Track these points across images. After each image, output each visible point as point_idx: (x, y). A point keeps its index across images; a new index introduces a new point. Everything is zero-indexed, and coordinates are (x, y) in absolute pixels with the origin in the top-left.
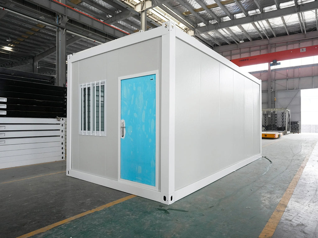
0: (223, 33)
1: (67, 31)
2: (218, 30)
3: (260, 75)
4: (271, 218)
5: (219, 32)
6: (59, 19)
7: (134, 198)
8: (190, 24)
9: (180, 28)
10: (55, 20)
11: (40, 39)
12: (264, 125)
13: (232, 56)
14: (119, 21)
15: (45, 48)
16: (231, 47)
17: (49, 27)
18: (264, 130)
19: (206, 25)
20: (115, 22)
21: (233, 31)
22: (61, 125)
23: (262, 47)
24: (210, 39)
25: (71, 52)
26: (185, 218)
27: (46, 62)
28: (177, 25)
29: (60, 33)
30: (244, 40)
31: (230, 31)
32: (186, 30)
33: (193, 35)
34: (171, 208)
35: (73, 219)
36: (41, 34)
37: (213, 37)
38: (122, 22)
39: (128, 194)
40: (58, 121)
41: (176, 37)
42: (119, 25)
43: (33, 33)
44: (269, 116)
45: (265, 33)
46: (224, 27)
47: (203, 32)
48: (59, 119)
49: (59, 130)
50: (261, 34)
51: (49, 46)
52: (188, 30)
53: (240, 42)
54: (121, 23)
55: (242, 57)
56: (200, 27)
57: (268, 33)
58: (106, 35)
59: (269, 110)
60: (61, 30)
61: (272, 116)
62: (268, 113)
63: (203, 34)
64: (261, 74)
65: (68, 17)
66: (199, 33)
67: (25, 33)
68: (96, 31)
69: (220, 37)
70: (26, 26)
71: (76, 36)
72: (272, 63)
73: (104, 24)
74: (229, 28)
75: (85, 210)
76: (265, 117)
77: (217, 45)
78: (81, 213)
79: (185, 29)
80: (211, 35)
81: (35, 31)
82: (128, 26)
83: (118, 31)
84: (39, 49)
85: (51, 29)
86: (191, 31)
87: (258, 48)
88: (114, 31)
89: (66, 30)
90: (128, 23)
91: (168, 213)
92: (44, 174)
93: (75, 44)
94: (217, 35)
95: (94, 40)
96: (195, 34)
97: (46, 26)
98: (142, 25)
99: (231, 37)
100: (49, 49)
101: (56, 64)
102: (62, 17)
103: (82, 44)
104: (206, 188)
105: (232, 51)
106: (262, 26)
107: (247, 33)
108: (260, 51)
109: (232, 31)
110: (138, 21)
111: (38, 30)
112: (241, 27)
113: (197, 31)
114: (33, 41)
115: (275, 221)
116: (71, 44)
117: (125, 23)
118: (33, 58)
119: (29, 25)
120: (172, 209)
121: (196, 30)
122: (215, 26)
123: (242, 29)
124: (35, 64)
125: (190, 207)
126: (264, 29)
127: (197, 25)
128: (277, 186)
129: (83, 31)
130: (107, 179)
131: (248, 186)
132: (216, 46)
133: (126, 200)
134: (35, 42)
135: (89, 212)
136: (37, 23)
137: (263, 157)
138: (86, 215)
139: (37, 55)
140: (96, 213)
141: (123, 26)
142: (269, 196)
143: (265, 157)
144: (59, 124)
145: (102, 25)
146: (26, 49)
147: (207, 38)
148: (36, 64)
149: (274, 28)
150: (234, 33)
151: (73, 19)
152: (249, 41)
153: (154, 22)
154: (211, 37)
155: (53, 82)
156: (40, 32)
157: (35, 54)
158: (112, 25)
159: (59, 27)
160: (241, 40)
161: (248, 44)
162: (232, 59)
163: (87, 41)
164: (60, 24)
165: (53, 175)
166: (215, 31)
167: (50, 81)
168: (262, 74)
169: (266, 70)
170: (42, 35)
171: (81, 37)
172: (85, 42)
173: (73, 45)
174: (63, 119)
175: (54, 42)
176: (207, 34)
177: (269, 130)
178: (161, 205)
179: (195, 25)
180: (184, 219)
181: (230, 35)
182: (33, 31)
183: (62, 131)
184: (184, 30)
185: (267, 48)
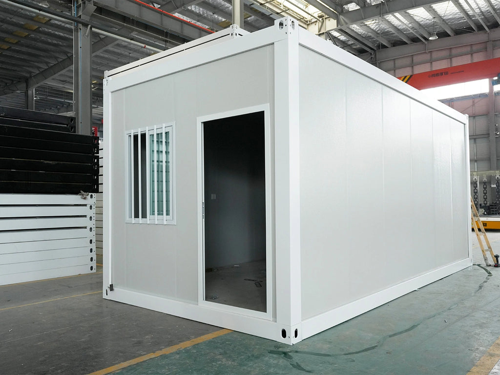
0: (396, 22)
1: (93, 29)
2: (385, 17)
3: (471, 104)
4: (477, 366)
5: (387, 20)
6: (78, 7)
7: (228, 334)
8: (328, 7)
9: (309, 14)
10: (70, 9)
11: (40, 45)
12: (483, 205)
13: (414, 67)
14: (191, 6)
15: (47, 60)
16: (411, 48)
17: (56, 22)
18: (484, 214)
19: (361, 7)
20: (183, 8)
21: (415, 18)
22: (88, 206)
23: (474, 48)
24: (370, 34)
25: (98, 67)
26: (321, 365)
27: (51, 88)
28: (304, 9)
29: (79, 33)
30: (437, 34)
31: (410, 17)
32: (321, 19)
33: (336, 27)
34: (296, 349)
35: (125, 366)
36: (41, 35)
37: (375, 31)
38: (195, 8)
39: (217, 328)
40: (83, 200)
41: (300, 44)
42: (191, 14)
43: (27, 34)
44: (492, 186)
45: (480, 19)
46: (396, 11)
47: (354, 21)
48: (84, 197)
49: (85, 216)
50: (472, 20)
51: (56, 58)
52: (326, 18)
53: (430, 38)
54: (193, 9)
55: (434, 69)
56: (348, 12)
57: (486, 19)
58: (166, 34)
59: (491, 172)
60: (81, 27)
61: (498, 186)
62: (490, 180)
63: (355, 26)
64: (473, 102)
65: (95, 4)
66: (346, 24)
67: (11, 33)
68: (147, 27)
69: (390, 29)
70: (14, 21)
71: (107, 36)
72: (496, 78)
73: (161, 14)
74: (408, 11)
75: (144, 353)
76: (485, 188)
77: (384, 47)
78: (138, 357)
79: (320, 17)
80: (372, 27)
81: (29, 30)
82: (208, 14)
83: (189, 25)
84: (36, 64)
85: (60, 25)
86: (332, 20)
87: (469, 49)
88: (182, 26)
89: (91, 28)
90: (207, 9)
91: (290, 357)
92: (62, 296)
93: (107, 51)
94: (384, 26)
95: (143, 45)
96: (339, 26)
97: (51, 19)
98: (234, 12)
99: (412, 29)
100: (57, 62)
101: (73, 92)
102: (84, 3)
103: (119, 51)
104: (359, 318)
105: (415, 58)
106: (474, 6)
107: (443, 20)
108: (472, 55)
109: (413, 18)
110: (227, 5)
111: (37, 27)
112: (431, 9)
113: (342, 20)
114: (27, 49)
115: (482, 370)
116: (98, 53)
117: (201, 9)
118: (27, 81)
119: (20, 19)
120: (297, 352)
121: (341, 17)
122: (379, 9)
123: (433, 12)
124: (30, 92)
125: (329, 348)
126: (477, 11)
127: (343, 9)
128: (495, 315)
129: (121, 27)
130: (178, 302)
131: (439, 314)
132: (382, 48)
133: (215, 337)
134: (30, 50)
135: (152, 356)
136: (34, 15)
137: (473, 265)
138: (147, 360)
139: (34, 74)
140: (164, 357)
141: (199, 15)
142: (477, 332)
143: (479, 265)
144: (85, 205)
145: (159, 15)
146: (14, 65)
147: (364, 32)
148: (32, 92)
149: (498, 10)
150: (417, 22)
151: (105, 6)
152: (449, 36)
153: (257, 5)
154: (371, 31)
155: (73, 127)
156: (40, 32)
157: (30, 72)
158: (177, 15)
159: (78, 22)
160: (431, 35)
161: (446, 41)
162: (415, 73)
163: (129, 46)
164: (80, 17)
165: (80, 298)
166: (380, 18)
167: (67, 125)
168: (476, 101)
169: (484, 94)
170: (43, 38)
171: (117, 39)
172: (125, 47)
173: (102, 55)
174: (91, 196)
175: (67, 50)
176: (362, 24)
177: (493, 214)
178: (277, 345)
179: (339, 9)
180: (318, 367)
181: (410, 25)
182: (26, 29)
183: (91, 217)
184: (316, 18)
185: (486, 49)
